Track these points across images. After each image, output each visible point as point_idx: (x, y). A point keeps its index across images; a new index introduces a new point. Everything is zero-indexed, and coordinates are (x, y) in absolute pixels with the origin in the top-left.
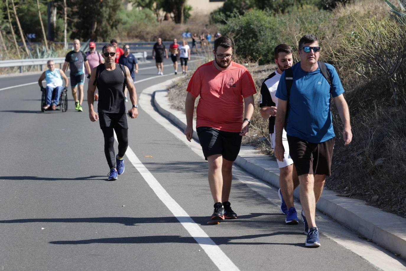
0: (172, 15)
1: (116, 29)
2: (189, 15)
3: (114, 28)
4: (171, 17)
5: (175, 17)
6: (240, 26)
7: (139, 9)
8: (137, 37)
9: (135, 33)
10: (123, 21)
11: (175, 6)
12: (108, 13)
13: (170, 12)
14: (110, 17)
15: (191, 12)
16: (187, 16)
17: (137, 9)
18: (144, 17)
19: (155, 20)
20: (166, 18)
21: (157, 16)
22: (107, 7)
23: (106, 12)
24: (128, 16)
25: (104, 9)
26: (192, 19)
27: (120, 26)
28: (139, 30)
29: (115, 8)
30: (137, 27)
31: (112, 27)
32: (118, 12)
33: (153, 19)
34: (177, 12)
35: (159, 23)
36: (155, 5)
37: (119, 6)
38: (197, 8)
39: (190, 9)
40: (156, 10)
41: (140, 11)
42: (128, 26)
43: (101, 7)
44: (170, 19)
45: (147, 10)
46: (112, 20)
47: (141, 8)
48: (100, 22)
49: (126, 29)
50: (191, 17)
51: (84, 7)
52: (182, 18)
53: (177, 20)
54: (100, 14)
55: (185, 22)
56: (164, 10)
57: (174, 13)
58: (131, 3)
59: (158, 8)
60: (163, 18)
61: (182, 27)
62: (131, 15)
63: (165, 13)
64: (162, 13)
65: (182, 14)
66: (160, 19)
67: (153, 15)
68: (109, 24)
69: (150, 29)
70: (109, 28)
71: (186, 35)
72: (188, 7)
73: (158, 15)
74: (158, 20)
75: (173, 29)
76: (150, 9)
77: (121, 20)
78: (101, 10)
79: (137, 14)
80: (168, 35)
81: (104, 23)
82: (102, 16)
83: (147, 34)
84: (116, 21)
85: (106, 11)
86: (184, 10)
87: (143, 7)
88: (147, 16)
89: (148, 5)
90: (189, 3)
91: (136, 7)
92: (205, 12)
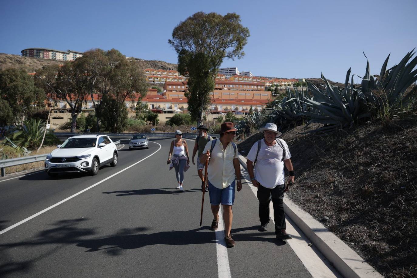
0: (152, 123)
1: (125, 127)
2: (158, 123)
8: (135, 130)
11: (153, 120)
12: (121, 120)
14: (122, 122)
15: (159, 122)
16: (157, 123)
19: (145, 124)
20: (150, 123)
25: (119, 118)
26: (160, 124)
27: (128, 126)
31: (123, 126)
32: (126, 120)
35: (146, 126)
36: (146, 119)
38: (161, 121)
39: (158, 120)
40: (146, 121)
43: (118, 117)
45: (143, 121)
48: (117, 124)
50: (159, 123)
52: (156, 123)
53: (154, 124)
54: (117, 121)
55: (156, 125)
57: (152, 122)
60: (149, 124)
61: (155, 127)
64: (149, 122)
66: (147, 124)
67: (145, 122)
68: (121, 125)
69: (142, 127)
70: (121, 127)
75: (150, 128)
78: (117, 119)
80: (148, 130)
81: (119, 124)
84: (125, 124)
85: (119, 119)
86: (156, 121)
87: (141, 120)
88: (142, 123)
89: (144, 119)
90: (158, 118)
91: (139, 119)
92: (164, 122)
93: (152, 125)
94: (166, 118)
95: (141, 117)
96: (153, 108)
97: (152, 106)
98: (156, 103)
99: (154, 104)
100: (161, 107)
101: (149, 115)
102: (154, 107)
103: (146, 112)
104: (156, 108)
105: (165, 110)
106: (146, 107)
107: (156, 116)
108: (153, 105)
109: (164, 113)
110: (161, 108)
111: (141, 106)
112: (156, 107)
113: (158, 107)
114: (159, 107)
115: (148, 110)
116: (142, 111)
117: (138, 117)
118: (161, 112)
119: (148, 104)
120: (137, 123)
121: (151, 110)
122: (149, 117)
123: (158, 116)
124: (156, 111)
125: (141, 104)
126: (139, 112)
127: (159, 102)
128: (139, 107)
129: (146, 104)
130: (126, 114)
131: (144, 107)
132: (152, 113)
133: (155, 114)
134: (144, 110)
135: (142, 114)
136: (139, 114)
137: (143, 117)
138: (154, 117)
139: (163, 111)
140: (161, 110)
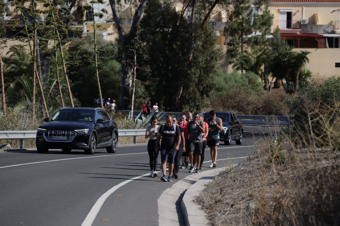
0: (284, 81)
1: (208, 96)
3: (205, 96)
4: (283, 84)
5: (287, 84)
7: (242, 72)
11: (289, 71)
12: (197, 75)
13: (281, 79)
14: (200, 81)
15: (308, 80)
17: (240, 72)
18: (247, 83)
19: (261, 87)
21: (265, 82)
22: (196, 69)
23: (195, 74)
24: (226, 80)
25: (193, 70)
27: (212, 93)
28: (238, 99)
29: (208, 70)
30: (235, 95)
31: (202, 94)
32: (211, 75)
33: (258, 85)
34: (290, 78)
35: (265, 92)
36: (262, 68)
37: (212, 67)
38: (318, 74)
39: (308, 74)
40: (264, 76)
41: (242, 75)
42: (224, 93)
43: (190, 67)
44: (282, 87)
45: (252, 74)
46: (202, 85)
47: (244, 71)
48: (186, 88)
49: (220, 96)
53: (290, 88)
54: (187, 76)
56: (273, 76)
57: (287, 80)
58: (232, 64)
59: (267, 72)
60: (273, 85)
62: (230, 79)
63: (274, 79)
64: (271, 79)
65: (298, 80)
66: (268, 86)
68: (198, 89)
69: (253, 98)
70: (198, 94)
72: (306, 72)
73: (266, 80)
74: (265, 88)
76: (257, 73)
78: (189, 72)
79: (238, 78)
82: (190, 80)
83: (248, 104)
84: (207, 87)
86: (300, 76)
87: (247, 70)
88: (251, 81)
89: (254, 68)
90: (307, 67)
91: (238, 69)
92: (321, 82)
93: (284, 93)
94: (338, 65)
95: (247, 61)
96: (289, 25)
97: (285, 17)
98: (302, 6)
99: (293, 10)
100: (320, 22)
102: (294, 20)
103: (264, 43)
104: (300, 25)
105: (333, 32)
106: (264, 24)
107: (302, 58)
108: (289, 15)
109: (331, 46)
110: (320, 26)
111: (248, 22)
112: (299, 23)
113: (307, 22)
114: (313, 20)
115: (271, 36)
116: (250, 39)
117: (234, 60)
118: (317, 42)
119: (273, 10)
120: (236, 81)
121: (284, 35)
122: (274, 60)
123: (308, 59)
124: (299, 36)
125: (248, 12)
126: (238, 44)
127: (314, 3)
128: (241, 24)
129: (267, 13)
130: (212, 58)
131: (258, 24)
132: (285, 48)
133: (297, 51)
134: (258, 33)
135: (249, 50)
136: (240, 50)
137: (253, 61)
138: (293, 61)
139: (325, 38)
140: (320, 32)
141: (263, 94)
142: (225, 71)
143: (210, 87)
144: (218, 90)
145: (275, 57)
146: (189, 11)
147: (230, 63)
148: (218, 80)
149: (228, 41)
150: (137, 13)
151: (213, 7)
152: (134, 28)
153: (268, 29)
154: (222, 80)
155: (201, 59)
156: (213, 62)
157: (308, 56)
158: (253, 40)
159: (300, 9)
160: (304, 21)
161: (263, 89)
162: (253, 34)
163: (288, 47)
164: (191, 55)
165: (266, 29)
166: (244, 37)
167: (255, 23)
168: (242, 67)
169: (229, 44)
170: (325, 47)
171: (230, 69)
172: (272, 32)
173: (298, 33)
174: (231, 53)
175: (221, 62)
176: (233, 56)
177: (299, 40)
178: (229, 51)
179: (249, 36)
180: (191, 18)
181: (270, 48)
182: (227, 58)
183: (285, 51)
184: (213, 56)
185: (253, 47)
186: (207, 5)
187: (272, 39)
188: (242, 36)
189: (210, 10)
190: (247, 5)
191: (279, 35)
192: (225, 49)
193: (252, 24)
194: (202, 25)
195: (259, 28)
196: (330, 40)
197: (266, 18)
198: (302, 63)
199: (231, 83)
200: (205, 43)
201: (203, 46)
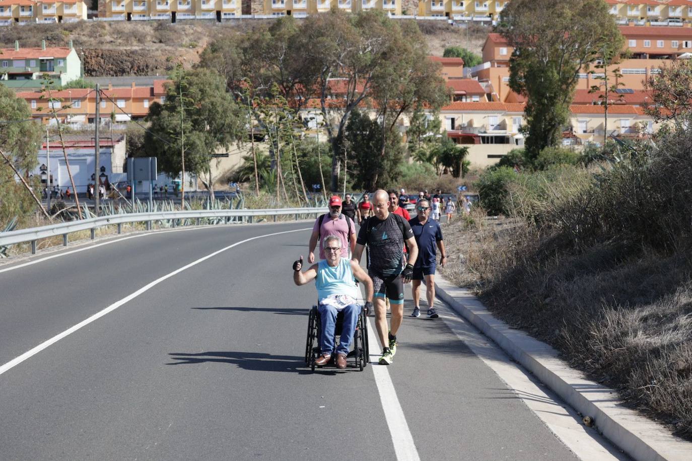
0: (451, 169)
1: (396, 181)
2: (468, 170)
3: (394, 180)
4: (450, 171)
5: (454, 171)
6: (491, 182)
8: (415, 189)
9: (413, 185)
10: (403, 174)
11: (455, 161)
12: (389, 165)
13: (449, 167)
14: (391, 170)
15: (469, 167)
16: (465, 171)
17: (418, 162)
18: (424, 171)
19: (434, 174)
20: (445, 172)
21: (437, 170)
22: (388, 161)
24: (409, 169)
25: (385, 162)
26: (471, 174)
27: (400, 179)
28: (418, 183)
29: (396, 161)
30: (416, 180)
31: (392, 179)
32: (398, 165)
33: (432, 172)
34: (455, 167)
35: (438, 177)
36: (435, 159)
37: (400, 159)
38: (476, 163)
39: (468, 164)
40: (436, 165)
41: (420, 165)
42: (408, 178)
43: (383, 160)
44: (449, 173)
45: (428, 164)
46: (392, 173)
47: (421, 162)
48: (380, 175)
49: (405, 181)
50: (470, 172)
51: (366, 160)
52: (461, 172)
53: (456, 174)
54: (381, 166)
55: (463, 177)
56: (443, 165)
57: (453, 168)
58: (413, 157)
59: (438, 162)
60: (443, 172)
61: (460, 180)
62: (412, 168)
63: (444, 167)
64: (442, 167)
65: (461, 168)
66: (439, 173)
67: (433, 169)
68: (390, 176)
69: (429, 181)
70: (389, 180)
71: (461, 188)
72: (467, 162)
73: (437, 168)
75: (450, 183)
76: (430, 163)
77: (401, 172)
78: (382, 163)
79: (417, 168)
80: (446, 188)
81: (385, 175)
82: (383, 169)
84: (396, 174)
85: (387, 164)
86: (463, 165)
87: (423, 161)
88: (427, 170)
89: (429, 160)
90: (468, 158)
91: (417, 161)
92: (483, 168)
93: (451, 177)
94: (489, 156)
95: (424, 154)
96: (453, 127)
97: (450, 121)
98: (462, 113)
99: (455, 116)
100: (475, 125)
101: (445, 149)
102: (457, 124)
103: (436, 141)
104: (461, 127)
105: (485, 133)
106: (435, 127)
107: (463, 152)
108: (453, 120)
109: (484, 143)
110: (476, 128)
111: (423, 125)
112: (460, 126)
113: (466, 125)
114: (470, 124)
115: (440, 136)
116: (425, 139)
117: (414, 153)
118: (474, 140)
119: (441, 117)
120: (416, 170)
121: (450, 134)
122: (443, 153)
123: (468, 152)
124: (460, 136)
125: (423, 118)
126: (416, 141)
127: (471, 111)
128: (418, 127)
129: (437, 119)
130: (399, 153)
131: (431, 127)
132: (451, 144)
133: (460, 146)
134: (431, 134)
135: (425, 146)
136: (418, 146)
137: (428, 153)
138: (457, 154)
139: (479, 136)
140: (476, 133)
141: (436, 179)
142: (407, 162)
143: (399, 174)
144: (404, 176)
145: (444, 151)
146: (381, 118)
147: (411, 156)
148: (402, 168)
149: (409, 140)
150: (342, 121)
151: (399, 115)
152: (341, 132)
153: (438, 130)
154: (406, 169)
155: (392, 154)
156: (400, 155)
157: (468, 150)
158: (428, 139)
159: (460, 115)
160: (464, 124)
161: (436, 175)
162: (427, 135)
163: (453, 144)
164: (383, 151)
165: (437, 131)
166: (421, 136)
167: (428, 126)
168: (420, 159)
169: (410, 142)
170: (480, 143)
171: (411, 161)
172: (441, 132)
173: (460, 133)
174: (411, 149)
175: (404, 154)
176: (413, 151)
177: (461, 138)
178: (410, 148)
179: (424, 136)
180: (382, 123)
181: (440, 144)
182: (408, 152)
183: (450, 147)
184: (400, 151)
185: (427, 144)
186: (394, 113)
187: (442, 138)
188: (419, 136)
189: (397, 119)
190: (422, 113)
191: (446, 135)
192: (407, 145)
193: (426, 127)
194: (391, 128)
195: (432, 130)
196: (483, 138)
197: (436, 122)
198: (464, 155)
199: (413, 171)
200: (393, 141)
201: (392, 144)
